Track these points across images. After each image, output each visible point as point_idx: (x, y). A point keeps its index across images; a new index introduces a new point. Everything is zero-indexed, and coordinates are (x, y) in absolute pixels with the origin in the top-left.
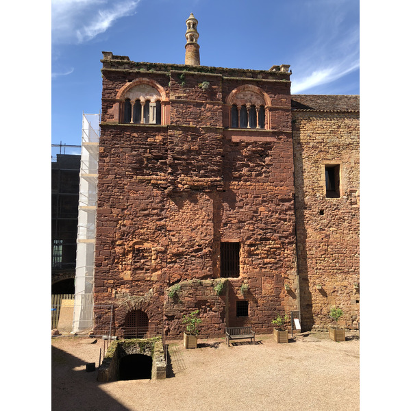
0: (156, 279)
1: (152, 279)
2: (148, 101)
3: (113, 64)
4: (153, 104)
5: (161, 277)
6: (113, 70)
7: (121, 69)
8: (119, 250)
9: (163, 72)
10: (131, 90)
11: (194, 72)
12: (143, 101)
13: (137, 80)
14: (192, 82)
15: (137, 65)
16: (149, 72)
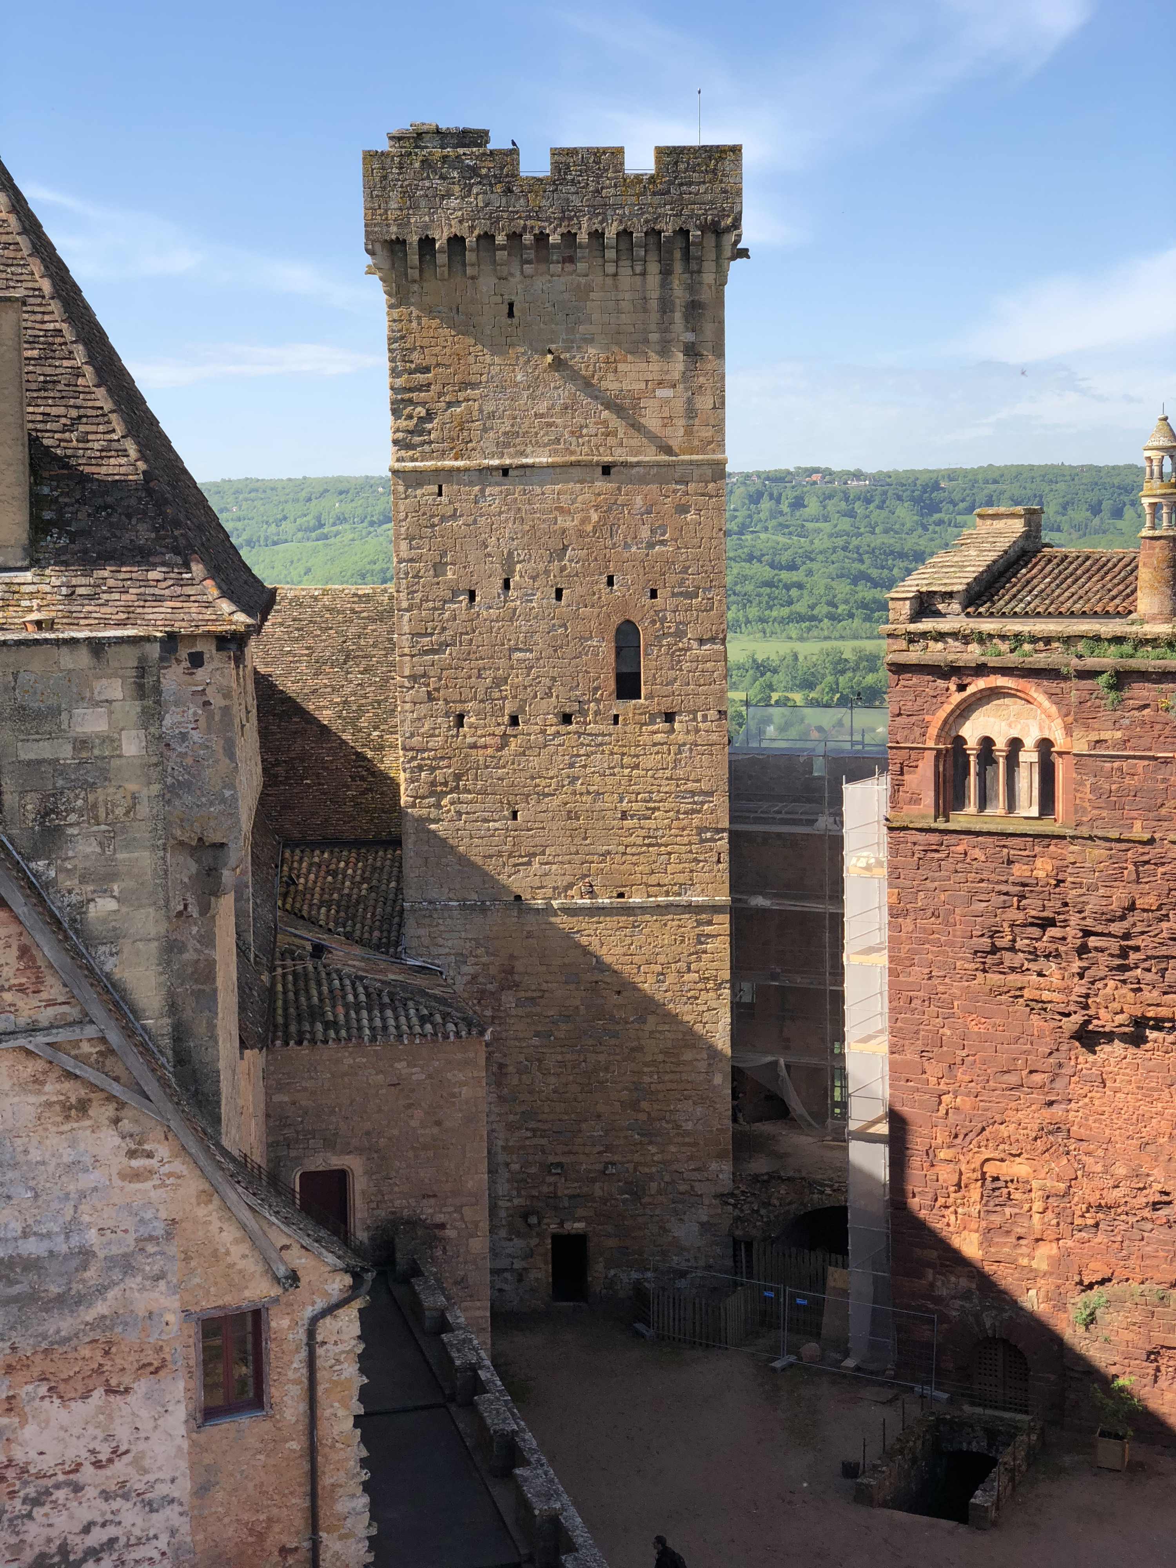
0: (1044, 1267)
1: (1034, 1264)
2: (1016, 744)
3: (912, 638)
4: (1029, 756)
5: (1057, 1262)
6: (915, 655)
7: (935, 654)
8: (946, 1175)
9: (1055, 657)
10: (964, 711)
11: (1147, 660)
12: (1001, 744)
13: (979, 684)
14: (1141, 691)
15: (982, 639)
16: (1013, 660)
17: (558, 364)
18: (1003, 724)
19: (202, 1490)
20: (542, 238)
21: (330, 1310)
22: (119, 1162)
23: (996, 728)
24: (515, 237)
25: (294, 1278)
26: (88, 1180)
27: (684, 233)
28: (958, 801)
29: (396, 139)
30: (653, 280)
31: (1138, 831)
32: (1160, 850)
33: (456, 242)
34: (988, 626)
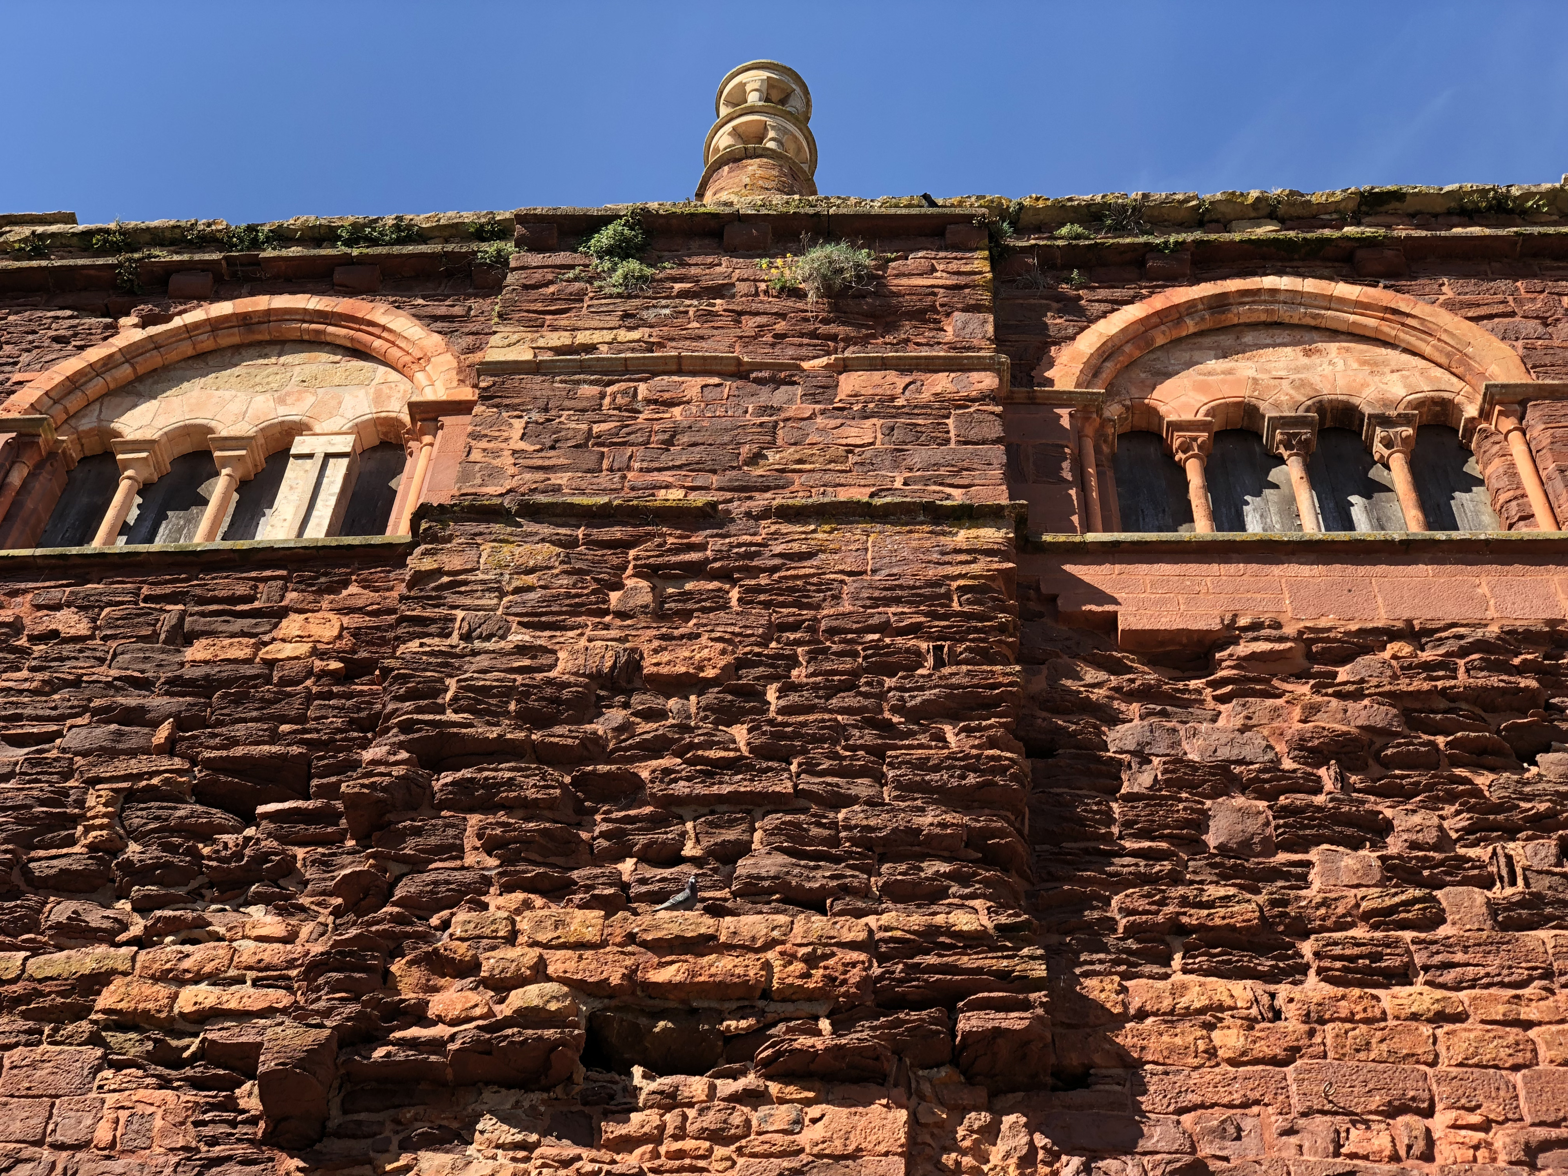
2: (286, 429)
4: (323, 442)
12: (237, 431)
18: (260, 399)
23: (235, 407)
32: (747, 538)
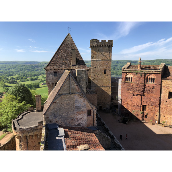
2: (130, 77)
3: (123, 70)
4: (131, 78)
5: (131, 109)
6: (124, 72)
7: (125, 71)
8: (124, 103)
9: (133, 72)
10: (127, 75)
11: (139, 72)
12: (129, 77)
13: (128, 73)
14: (138, 74)
15: (128, 71)
16: (130, 72)
17: (101, 53)
19: (87, 120)
20: (101, 46)
21: (95, 110)
22: (83, 101)
24: (99, 46)
25: (93, 108)
26: (81, 102)
27: (109, 45)
28: (126, 81)
29: (92, 40)
30: (107, 48)
31: (138, 83)
33: (95, 46)
34: (128, 70)
